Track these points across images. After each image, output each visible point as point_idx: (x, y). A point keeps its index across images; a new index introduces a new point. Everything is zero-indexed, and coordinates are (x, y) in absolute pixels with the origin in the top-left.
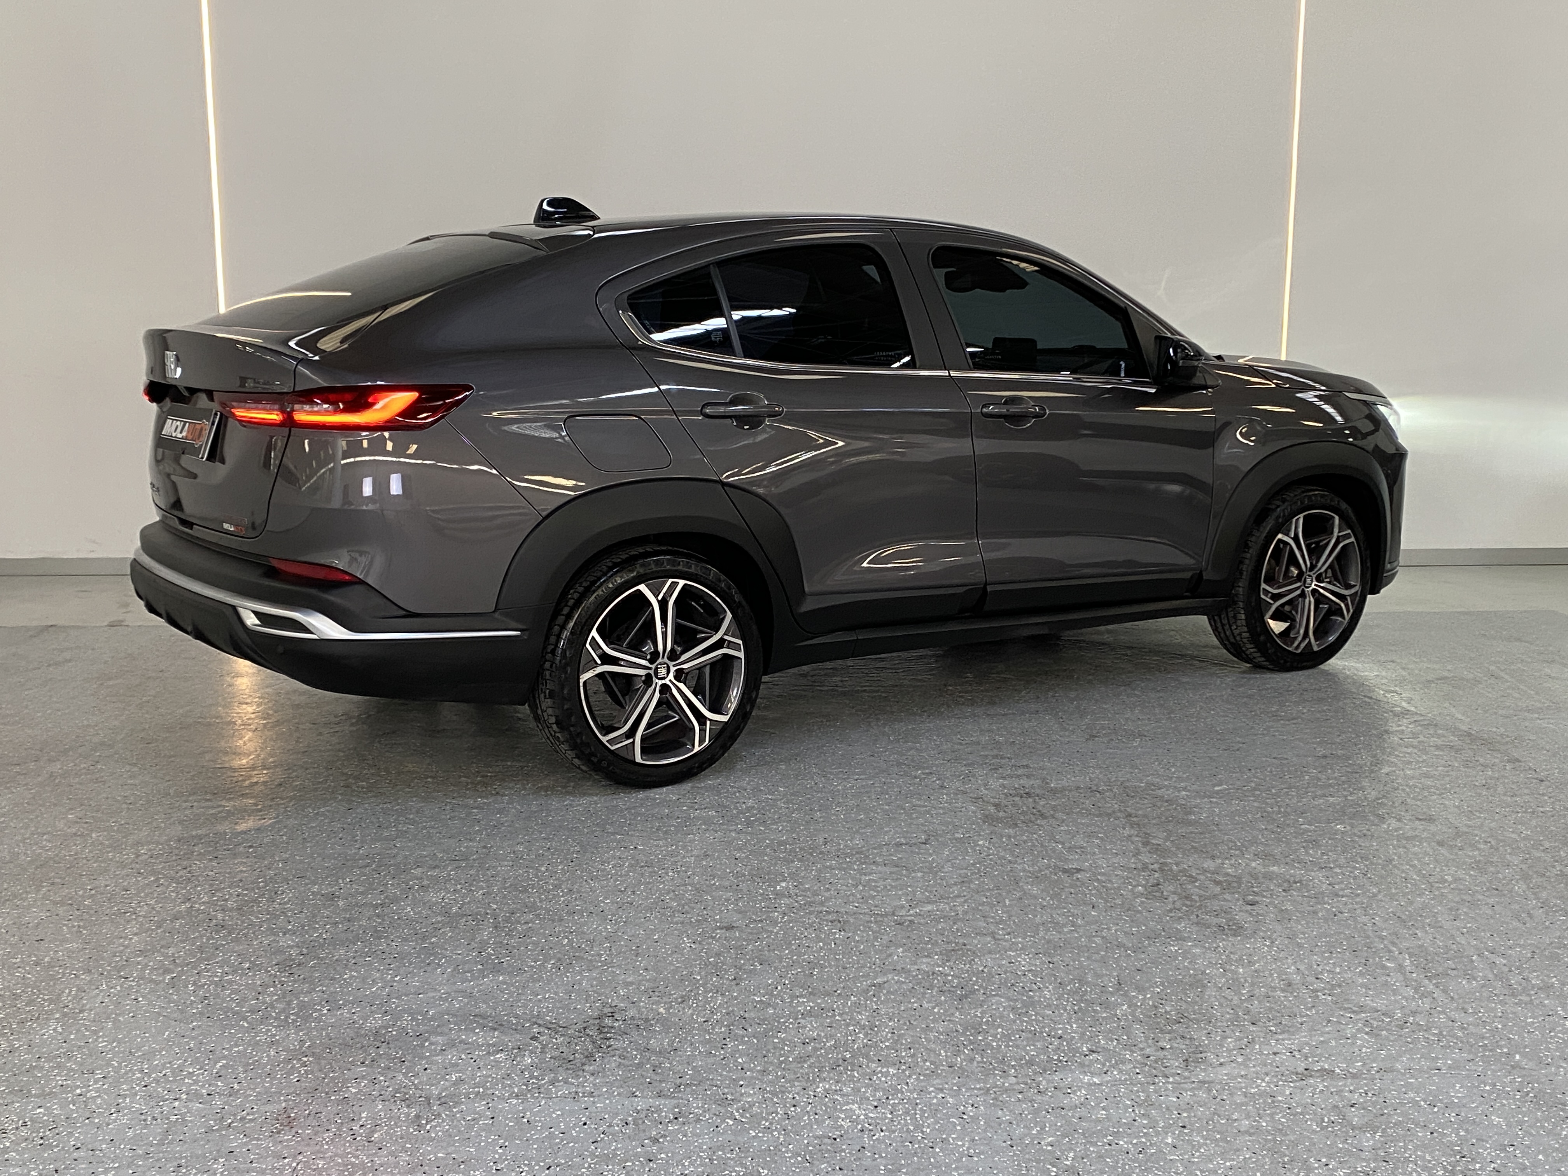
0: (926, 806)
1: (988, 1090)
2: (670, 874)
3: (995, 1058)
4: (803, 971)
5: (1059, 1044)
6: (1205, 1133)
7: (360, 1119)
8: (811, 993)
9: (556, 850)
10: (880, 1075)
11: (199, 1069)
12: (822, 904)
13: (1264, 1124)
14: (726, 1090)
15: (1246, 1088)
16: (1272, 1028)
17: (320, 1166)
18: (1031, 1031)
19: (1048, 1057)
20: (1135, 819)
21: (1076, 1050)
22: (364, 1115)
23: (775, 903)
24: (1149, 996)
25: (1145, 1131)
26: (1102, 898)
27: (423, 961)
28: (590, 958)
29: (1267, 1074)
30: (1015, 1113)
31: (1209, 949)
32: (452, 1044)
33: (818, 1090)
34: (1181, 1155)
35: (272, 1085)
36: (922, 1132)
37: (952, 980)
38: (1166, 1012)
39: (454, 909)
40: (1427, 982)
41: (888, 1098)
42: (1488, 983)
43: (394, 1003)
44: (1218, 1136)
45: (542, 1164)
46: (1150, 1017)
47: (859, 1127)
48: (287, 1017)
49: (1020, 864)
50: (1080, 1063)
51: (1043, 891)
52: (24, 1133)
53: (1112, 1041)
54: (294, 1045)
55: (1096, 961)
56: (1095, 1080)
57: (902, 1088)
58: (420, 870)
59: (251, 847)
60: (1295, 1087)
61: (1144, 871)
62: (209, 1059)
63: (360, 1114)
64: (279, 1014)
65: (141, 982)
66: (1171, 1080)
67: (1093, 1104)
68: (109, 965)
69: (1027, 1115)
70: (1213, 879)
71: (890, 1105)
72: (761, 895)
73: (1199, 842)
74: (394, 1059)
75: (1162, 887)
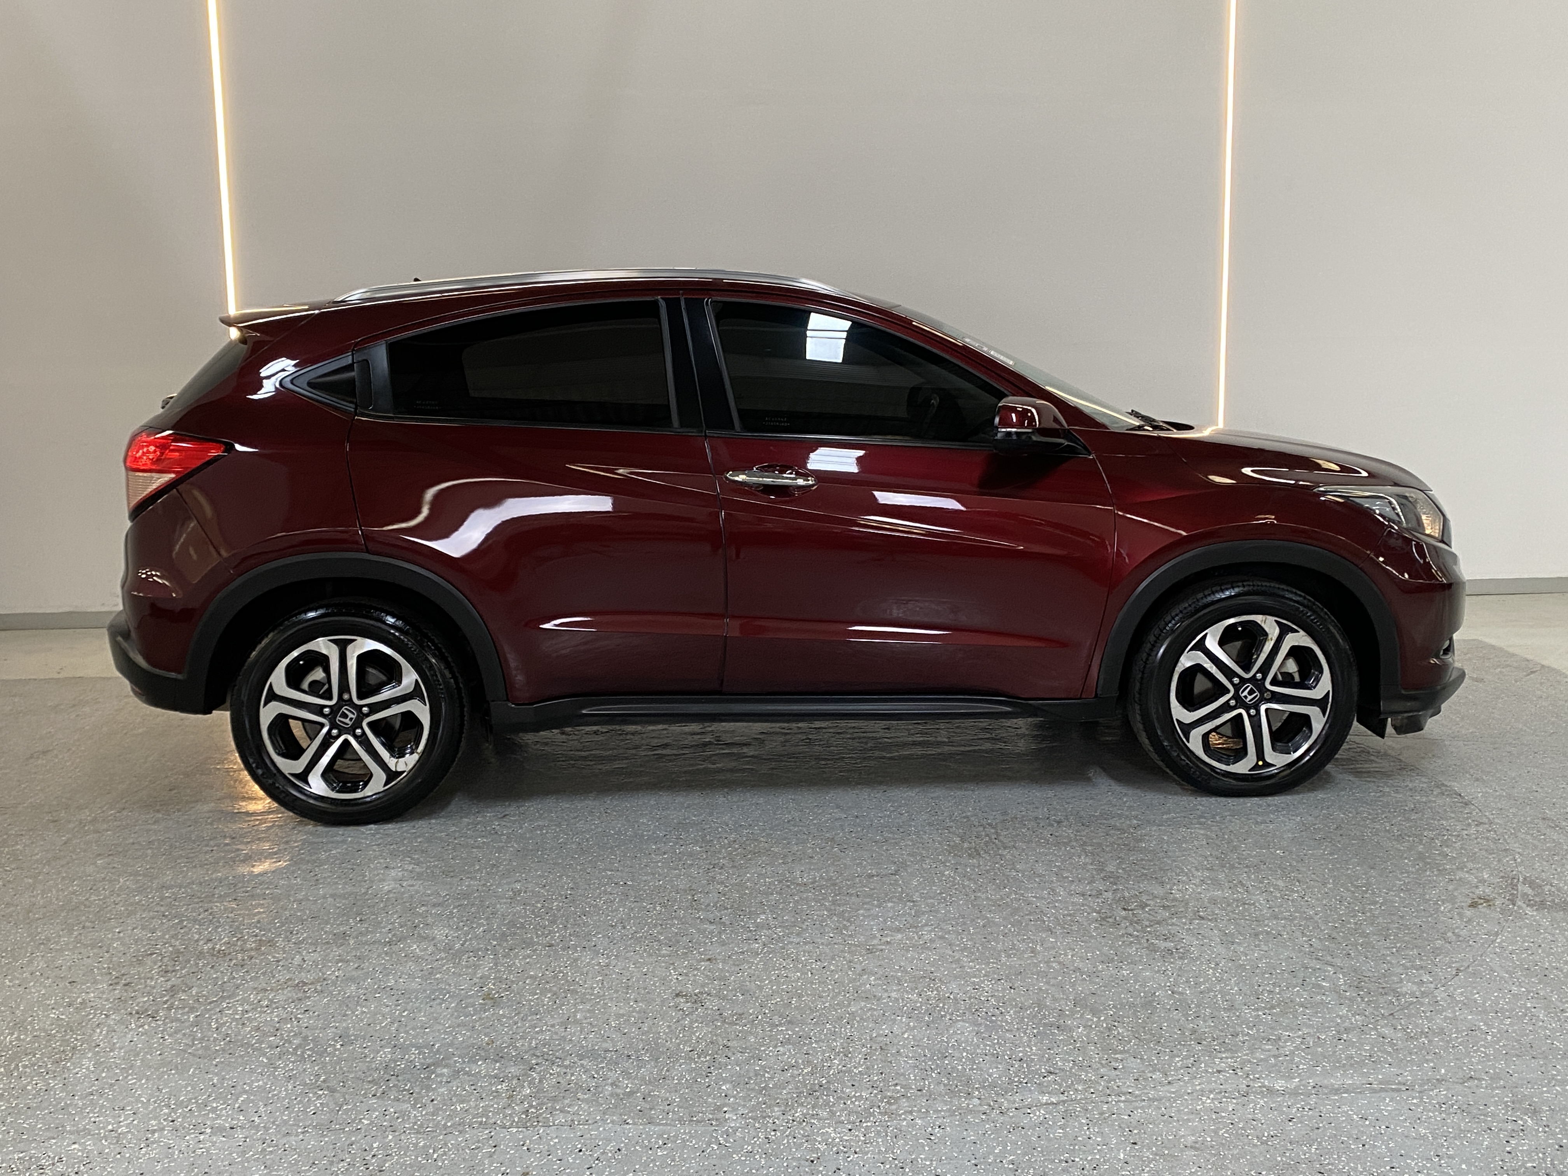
0: (896, 839)
1: (955, 1111)
2: (658, 908)
3: (961, 1081)
4: (782, 1001)
5: (1019, 1066)
6: (1154, 1149)
7: (371, 1151)
8: (790, 1022)
9: (551, 887)
10: (854, 1099)
11: (221, 1104)
12: (798, 935)
13: (1209, 1139)
14: (711, 1116)
15: (1191, 1104)
16: (1216, 1047)
18: (993, 1055)
19: (1010, 1079)
20: (1090, 848)
21: (1036, 1072)
22: (375, 1145)
23: (755, 935)
24: (1102, 1018)
25: (1099, 1148)
26: (1059, 925)
27: (429, 997)
28: (583, 991)
29: (1211, 1092)
30: (978, 1133)
31: (1159, 971)
32: (456, 1075)
33: (797, 1115)
35: (290, 1118)
36: (893, 1153)
37: (921, 1006)
38: (1118, 1033)
39: (457, 946)
40: (1359, 999)
41: (861, 1121)
42: (1414, 1000)
43: (402, 1037)
44: (1167, 1152)
46: (1104, 1038)
47: (835, 1149)
49: (984, 893)
50: (1039, 1084)
51: (1004, 919)
52: (60, 1168)
53: (1069, 1062)
54: (310, 1079)
55: (1053, 985)
56: (1053, 1100)
57: (874, 1111)
58: (423, 908)
59: (268, 888)
60: (1237, 1104)
61: (1098, 898)
62: (231, 1094)
63: (372, 1146)
64: (295, 1049)
65: (167, 1021)
66: (1123, 1098)
67: (1051, 1123)
68: (137, 1006)
69: (990, 1135)
70: (1162, 904)
71: (863, 1128)
72: (742, 927)
73: (1149, 869)
74: (403, 1091)
75: (1115, 913)
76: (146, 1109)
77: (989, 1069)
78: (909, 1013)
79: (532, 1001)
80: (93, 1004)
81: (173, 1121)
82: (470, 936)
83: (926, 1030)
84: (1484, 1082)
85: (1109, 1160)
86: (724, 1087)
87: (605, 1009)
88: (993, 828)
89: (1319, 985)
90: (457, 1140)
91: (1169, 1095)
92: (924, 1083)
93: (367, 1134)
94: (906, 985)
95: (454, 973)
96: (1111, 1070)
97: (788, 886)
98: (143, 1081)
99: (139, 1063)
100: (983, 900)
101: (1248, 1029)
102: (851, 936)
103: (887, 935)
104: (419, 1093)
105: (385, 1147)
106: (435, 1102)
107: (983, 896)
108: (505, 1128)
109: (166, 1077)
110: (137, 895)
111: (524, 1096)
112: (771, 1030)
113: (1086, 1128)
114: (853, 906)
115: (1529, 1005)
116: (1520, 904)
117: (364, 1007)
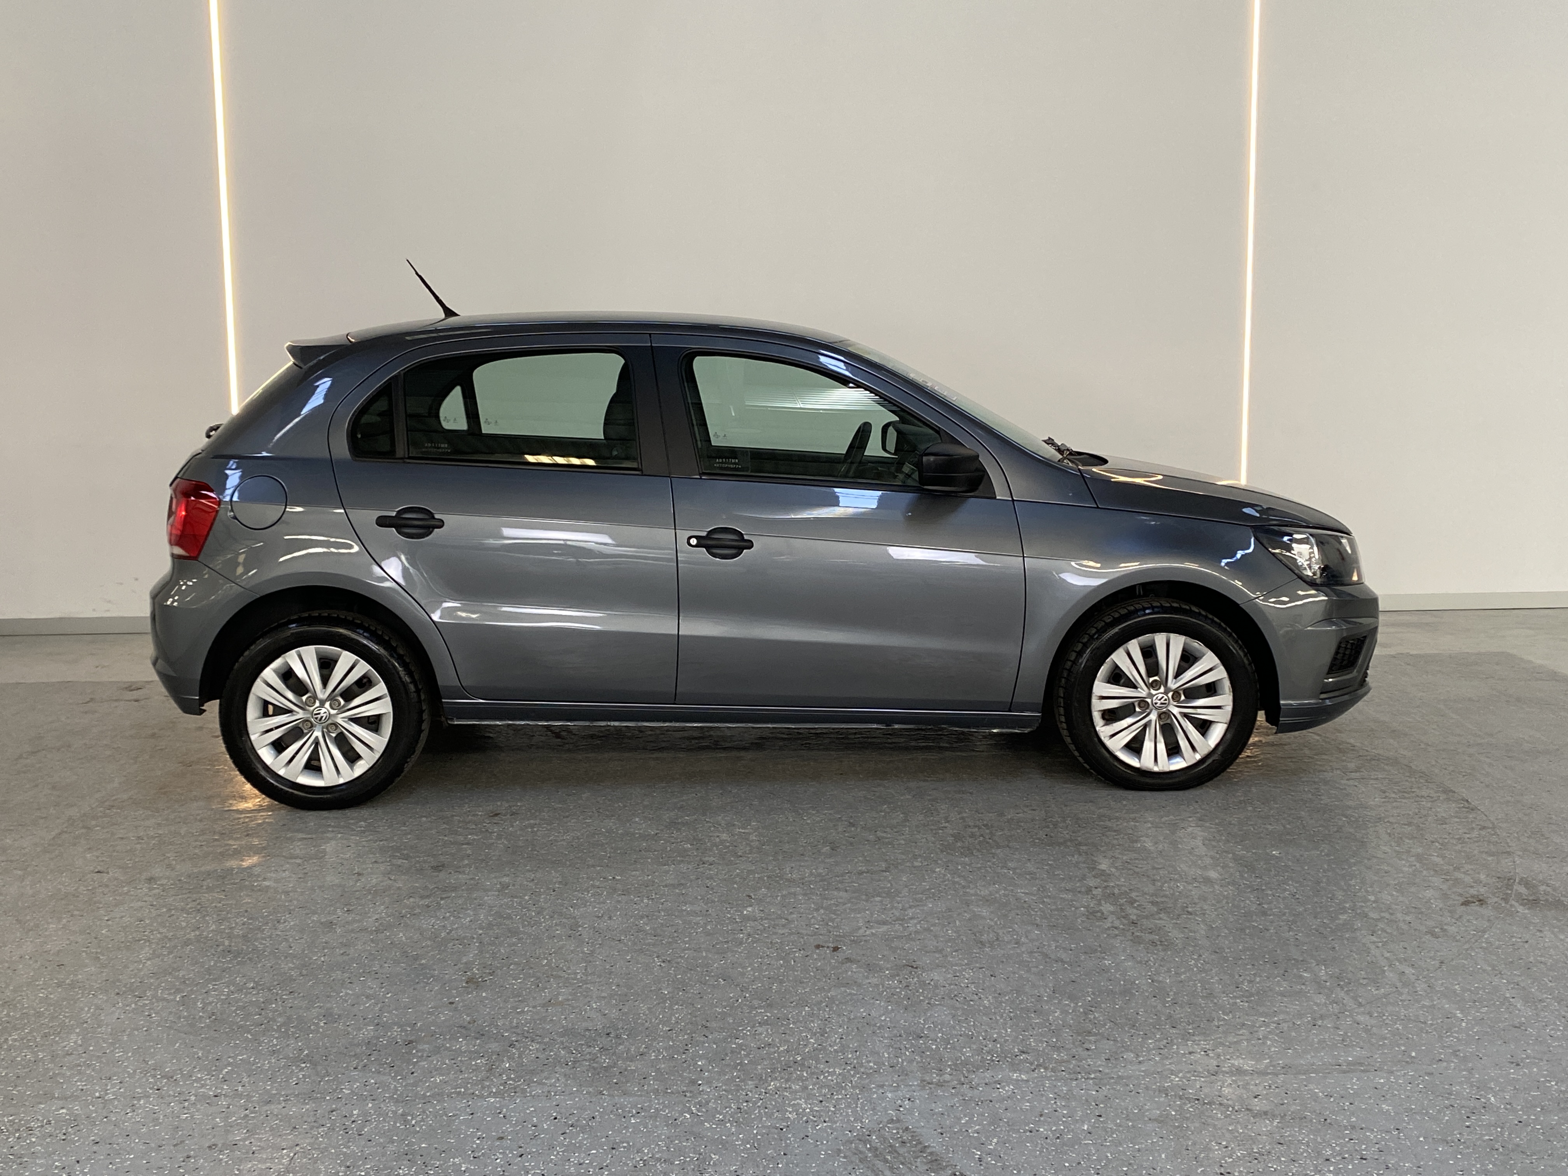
0: (889, 838)
1: (925, 1086)
2: (645, 901)
3: (934, 1059)
4: (763, 986)
5: (993, 1046)
6: (1118, 1121)
7: (352, 1116)
8: (769, 1005)
9: (539, 881)
10: (826, 1075)
11: (207, 1075)
13: (1173, 1113)
14: (685, 1089)
15: (1159, 1082)
16: (1191, 1031)
17: (315, 1156)
18: (968, 1035)
19: (982, 1057)
20: (1084, 848)
21: (1009, 1051)
22: (355, 1112)
23: (741, 926)
24: (1080, 1004)
25: (1064, 1119)
26: (1046, 918)
27: (413, 981)
28: (567, 976)
29: (1181, 1071)
30: (947, 1106)
31: (1140, 962)
32: (437, 1050)
33: (769, 1088)
34: (1095, 1139)
35: (273, 1087)
36: (861, 1122)
37: (900, 992)
38: (1095, 1018)
39: (443, 935)
40: (1339, 989)
41: (832, 1094)
42: (1395, 989)
43: (385, 1016)
44: (1130, 1124)
45: (515, 1152)
46: (1080, 1022)
47: (804, 1118)
48: (287, 1030)
49: (972, 889)
50: (1011, 1062)
51: (991, 912)
52: (49, 1129)
53: (1043, 1044)
54: (293, 1053)
56: (1023, 1076)
57: (846, 1085)
58: (412, 900)
59: (256, 881)
60: (1205, 1082)
61: (1088, 894)
62: (216, 1066)
63: (352, 1112)
64: (279, 1027)
65: (154, 1000)
66: (1093, 1076)
67: (1019, 1097)
68: (124, 986)
69: (958, 1107)
70: (1151, 900)
71: (834, 1099)
72: (729, 918)
73: (1142, 868)
74: (384, 1064)
75: (1102, 908)
76: (133, 1078)
77: (964, 1048)
78: (888, 997)
79: (516, 985)
80: (81, 985)
82: (456, 925)
83: (903, 1013)
84: (1452, 1064)
85: (1073, 1130)
86: (700, 1063)
87: (587, 992)
88: (988, 829)
89: (1301, 975)
90: (434, 1108)
91: (1137, 1073)
92: (898, 1061)
93: (347, 1102)
94: (887, 972)
95: (438, 959)
96: (1083, 1051)
97: (777, 882)
98: (130, 1054)
99: (125, 1038)
100: (972, 895)
101: (1224, 1015)
103: (872, 927)
104: (400, 1066)
105: (365, 1114)
106: (415, 1074)
107: (972, 892)
108: (481, 1098)
109: (152, 1050)
110: (124, 887)
111: (503, 1069)
112: (750, 1012)
113: (1053, 1102)
114: (840, 900)
115: (1508, 995)
116: (1513, 903)
117: (348, 989)
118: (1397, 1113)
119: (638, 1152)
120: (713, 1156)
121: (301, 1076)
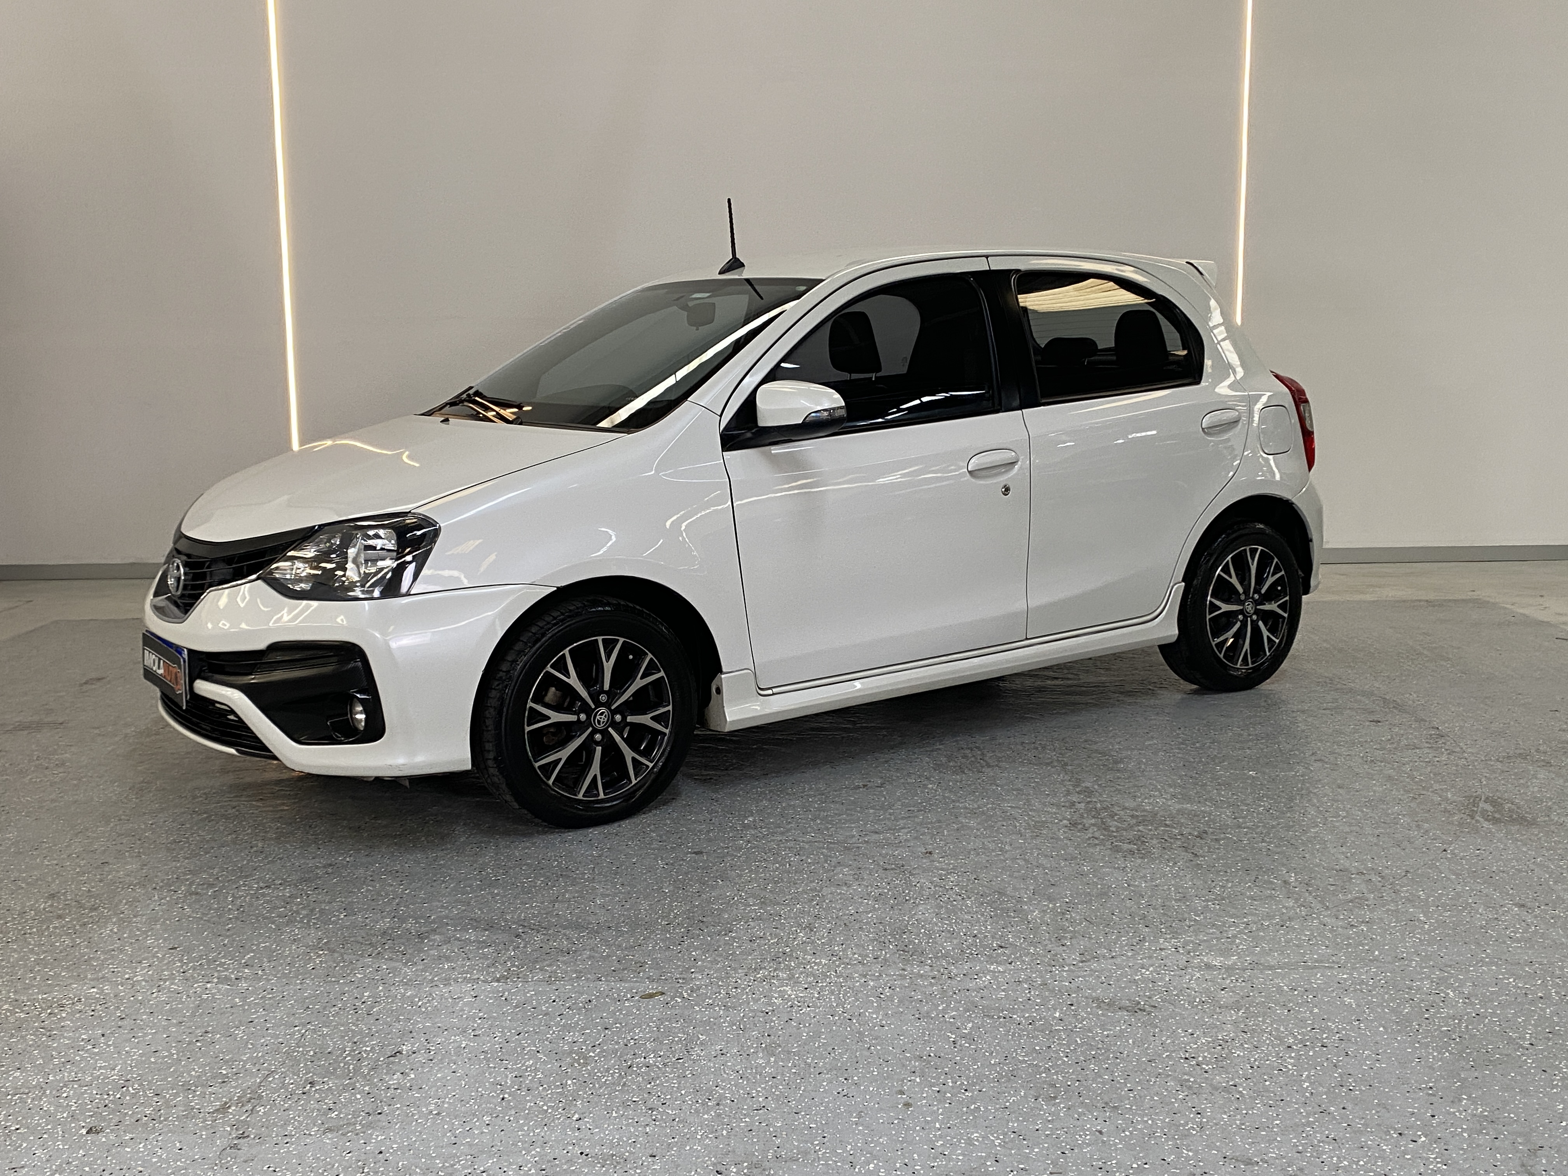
1: (906, 976)
3: (916, 953)
5: (973, 941)
6: (1089, 1010)
7: (361, 999)
8: (763, 903)
10: (813, 965)
11: (230, 960)
12: (782, 834)
13: (1142, 1003)
15: (1131, 975)
16: (1163, 930)
17: (325, 1032)
18: (949, 931)
19: (962, 951)
20: (1070, 768)
21: (987, 946)
22: (365, 994)
23: (741, 834)
24: (1058, 905)
25: (1037, 1007)
26: (1030, 829)
27: (430, 879)
28: (575, 876)
29: (1152, 966)
30: (925, 994)
31: (1118, 868)
32: (448, 941)
33: (758, 976)
34: (1066, 1025)
35: (290, 972)
37: (888, 893)
38: (1071, 917)
40: (1307, 894)
41: (817, 982)
43: (402, 910)
44: (1101, 1012)
45: (513, 1031)
46: (1057, 921)
47: (790, 1004)
48: (309, 921)
49: (962, 803)
50: (989, 956)
51: (978, 824)
52: (79, 1006)
53: (1020, 939)
54: (313, 942)
55: (1016, 878)
56: (999, 968)
57: (831, 974)
60: (1175, 975)
61: (1071, 808)
62: (240, 952)
64: (302, 919)
65: (187, 894)
66: (1067, 968)
67: (995, 987)
68: (162, 882)
69: (936, 995)
70: (1131, 814)
71: (818, 987)
72: (730, 827)
73: (1124, 786)
74: (396, 952)
75: (1085, 821)
76: (160, 962)
77: (945, 943)
78: (877, 898)
79: (527, 883)
81: (183, 972)
83: (890, 911)
84: (1413, 963)
85: (1045, 1017)
86: (694, 953)
89: (1272, 882)
90: (441, 991)
91: (1110, 967)
92: (881, 953)
93: (359, 985)
94: (877, 875)
95: (457, 860)
96: (1059, 946)
97: (778, 796)
98: (160, 941)
99: (158, 927)
100: (961, 808)
101: (1196, 916)
102: (832, 835)
103: (865, 836)
104: (410, 954)
105: (375, 996)
106: (425, 961)
107: (961, 805)
108: (485, 982)
111: (508, 958)
112: (745, 909)
113: (1027, 992)
114: (836, 812)
115: (1470, 901)
116: (1478, 818)
117: (370, 886)
118: (1358, 1005)
119: (629, 1033)
120: (701, 1037)
121: (318, 962)
